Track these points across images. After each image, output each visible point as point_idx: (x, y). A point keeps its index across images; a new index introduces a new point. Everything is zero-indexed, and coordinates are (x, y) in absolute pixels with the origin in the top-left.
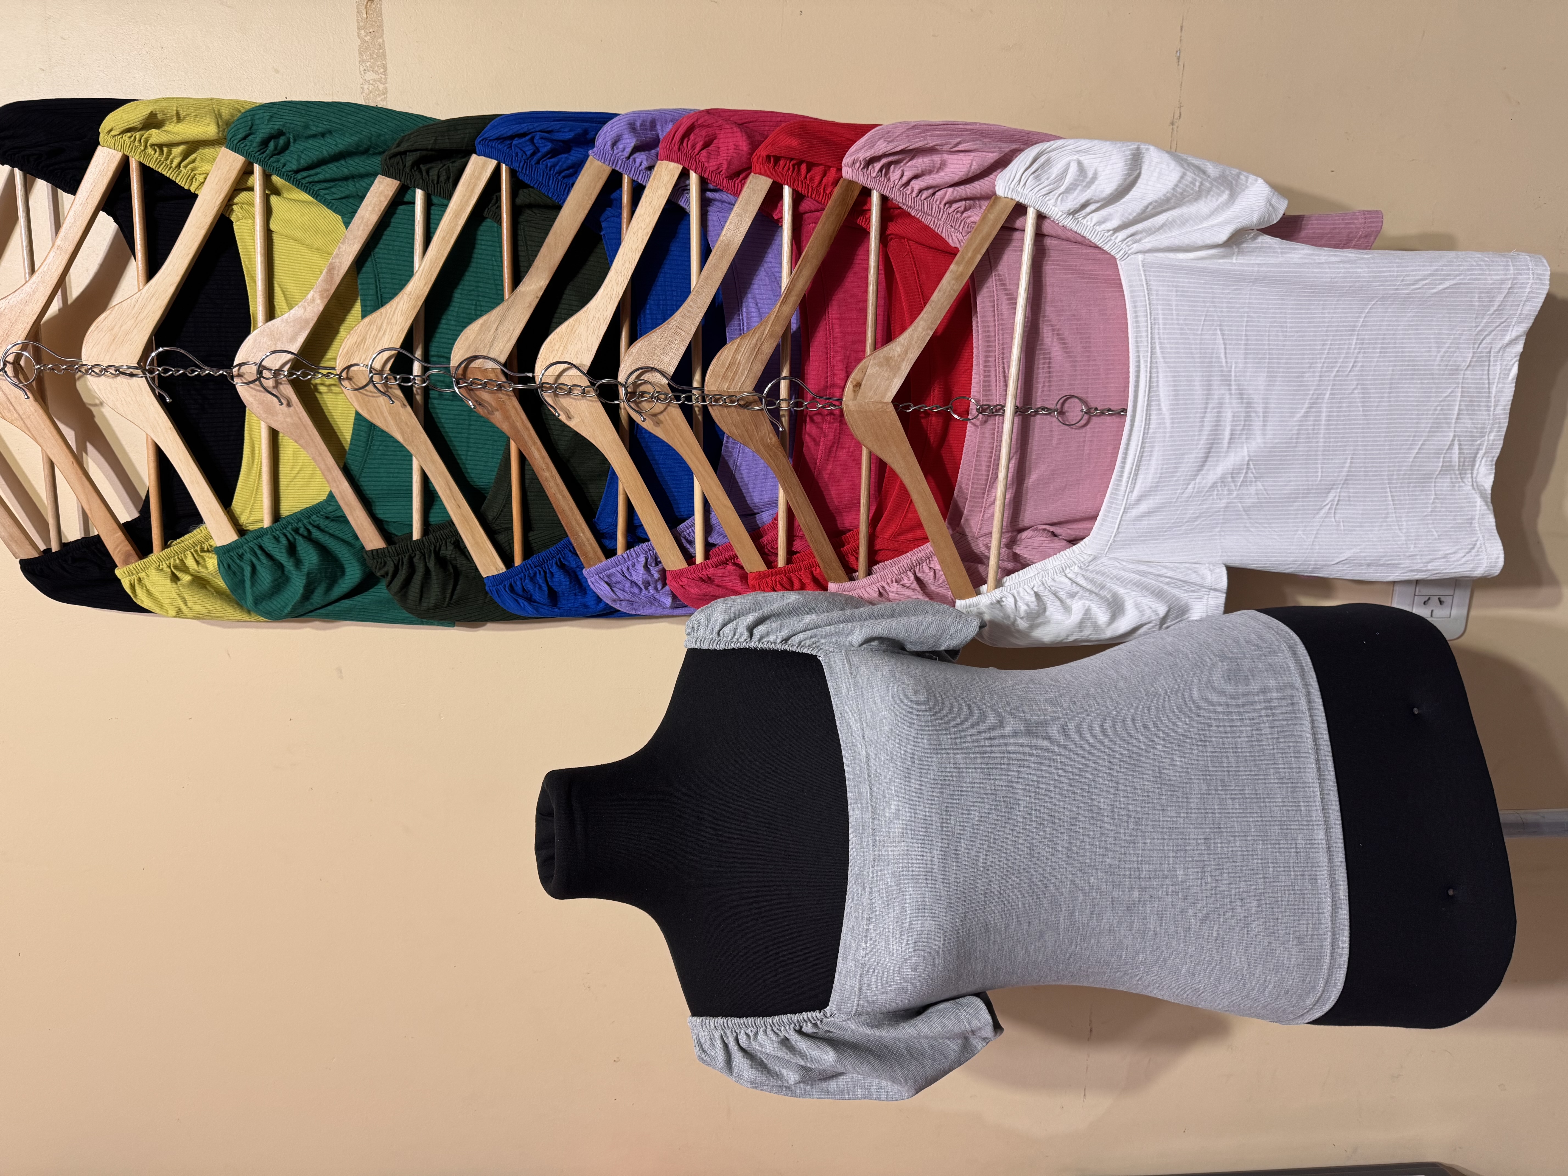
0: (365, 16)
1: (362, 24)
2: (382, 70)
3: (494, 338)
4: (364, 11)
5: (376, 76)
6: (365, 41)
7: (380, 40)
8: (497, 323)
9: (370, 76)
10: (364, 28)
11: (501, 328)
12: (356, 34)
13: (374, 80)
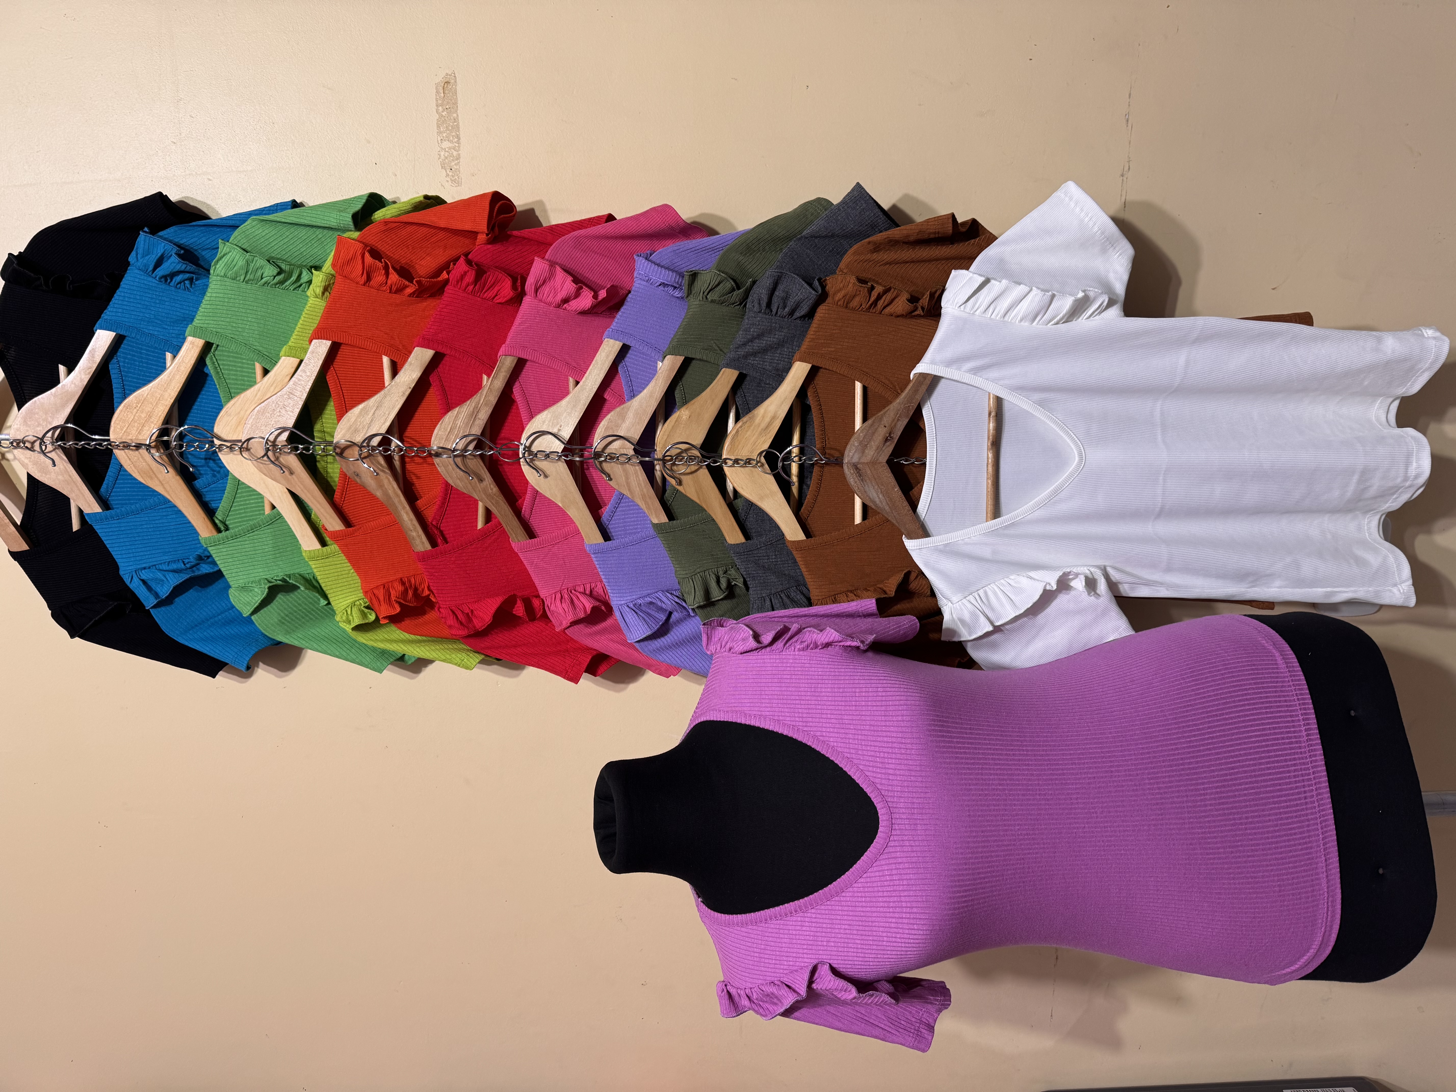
0: (442, 95)
1: (440, 102)
2: (456, 140)
3: (372, 420)
4: (442, 91)
5: (451, 145)
6: (442, 116)
7: (455, 115)
8: (375, 408)
9: (446, 145)
10: (441, 105)
11: (377, 412)
12: (435, 111)
13: (450, 148)
